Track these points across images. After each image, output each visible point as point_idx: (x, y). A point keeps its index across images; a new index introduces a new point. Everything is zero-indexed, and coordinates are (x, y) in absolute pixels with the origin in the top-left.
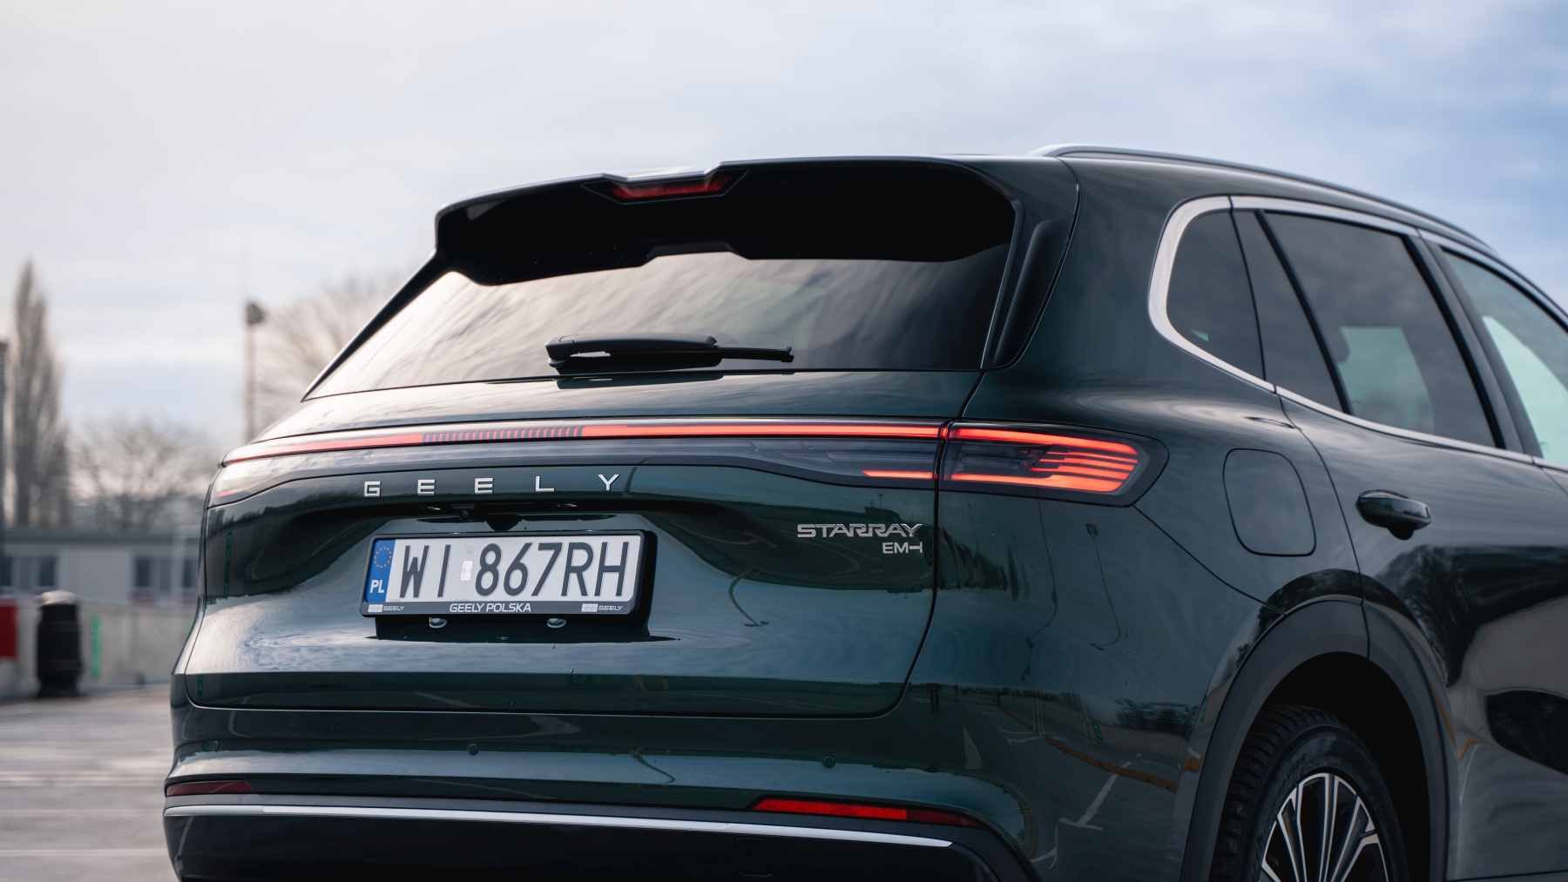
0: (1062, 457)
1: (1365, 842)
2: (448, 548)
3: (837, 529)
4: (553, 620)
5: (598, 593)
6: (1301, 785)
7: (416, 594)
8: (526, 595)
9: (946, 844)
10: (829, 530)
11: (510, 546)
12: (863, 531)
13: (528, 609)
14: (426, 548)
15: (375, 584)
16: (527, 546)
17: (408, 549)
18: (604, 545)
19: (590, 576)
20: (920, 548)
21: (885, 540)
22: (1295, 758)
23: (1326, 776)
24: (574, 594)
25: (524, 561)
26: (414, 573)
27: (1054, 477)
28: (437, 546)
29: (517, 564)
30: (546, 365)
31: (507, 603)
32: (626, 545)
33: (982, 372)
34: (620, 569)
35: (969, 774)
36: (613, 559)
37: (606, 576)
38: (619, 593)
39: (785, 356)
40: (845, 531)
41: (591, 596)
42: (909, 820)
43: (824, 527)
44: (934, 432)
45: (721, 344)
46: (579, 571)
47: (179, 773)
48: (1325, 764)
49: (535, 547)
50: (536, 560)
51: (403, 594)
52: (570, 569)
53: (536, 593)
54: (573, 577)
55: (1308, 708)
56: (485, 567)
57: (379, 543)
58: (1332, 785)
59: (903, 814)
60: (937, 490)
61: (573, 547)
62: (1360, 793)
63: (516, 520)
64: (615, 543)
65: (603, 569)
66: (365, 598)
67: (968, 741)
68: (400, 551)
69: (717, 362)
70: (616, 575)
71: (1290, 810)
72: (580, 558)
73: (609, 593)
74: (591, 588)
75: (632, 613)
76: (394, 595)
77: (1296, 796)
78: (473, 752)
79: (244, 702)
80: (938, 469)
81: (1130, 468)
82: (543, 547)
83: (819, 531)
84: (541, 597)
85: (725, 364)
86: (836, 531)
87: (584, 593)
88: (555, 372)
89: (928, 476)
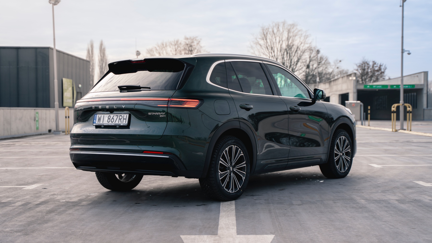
0: (187, 102)
1: (240, 155)
2: (104, 116)
3: (154, 113)
4: (117, 126)
5: (123, 122)
6: (228, 147)
7: (100, 123)
8: (114, 123)
9: (168, 157)
10: (153, 114)
11: (112, 115)
12: (157, 114)
13: (114, 125)
14: (101, 116)
15: (95, 121)
16: (114, 116)
17: (99, 116)
18: (124, 116)
19: (122, 120)
20: (165, 116)
21: (160, 115)
22: (226, 143)
23: (233, 146)
24: (120, 123)
25: (114, 118)
26: (99, 119)
27: (185, 105)
28: (102, 115)
29: (113, 118)
30: (118, 89)
31: (111, 124)
32: (127, 116)
33: (176, 90)
34: (126, 119)
35: (174, 148)
36: (125, 118)
37: (124, 120)
38: (126, 123)
39: (149, 88)
40: (155, 114)
41: (122, 123)
42: (163, 154)
43: (152, 113)
44: (167, 99)
45: (141, 86)
46: (121, 119)
47: (71, 147)
48: (233, 144)
49: (115, 116)
50: (115, 118)
51: (98, 122)
52: (119, 119)
53: (115, 122)
54: (120, 120)
55: (230, 136)
56: (109, 119)
57: (95, 115)
58: (234, 147)
59: (163, 153)
60: (167, 108)
61: (120, 116)
62: (240, 148)
63: (113, 112)
64: (125, 115)
65: (124, 119)
66: (93, 123)
67: (174, 143)
68: (98, 116)
69: (140, 89)
70: (125, 120)
71: (226, 151)
72: (121, 117)
73: (124, 123)
74: (122, 122)
75: (127, 125)
76: (97, 123)
77: (227, 149)
78: (107, 145)
79: (80, 138)
80: (168, 105)
81: (198, 103)
82: (116, 116)
83: (151, 114)
84: (116, 123)
85: (142, 89)
86: (154, 114)
87: (121, 122)
88: (119, 90)
89: (166, 106)
